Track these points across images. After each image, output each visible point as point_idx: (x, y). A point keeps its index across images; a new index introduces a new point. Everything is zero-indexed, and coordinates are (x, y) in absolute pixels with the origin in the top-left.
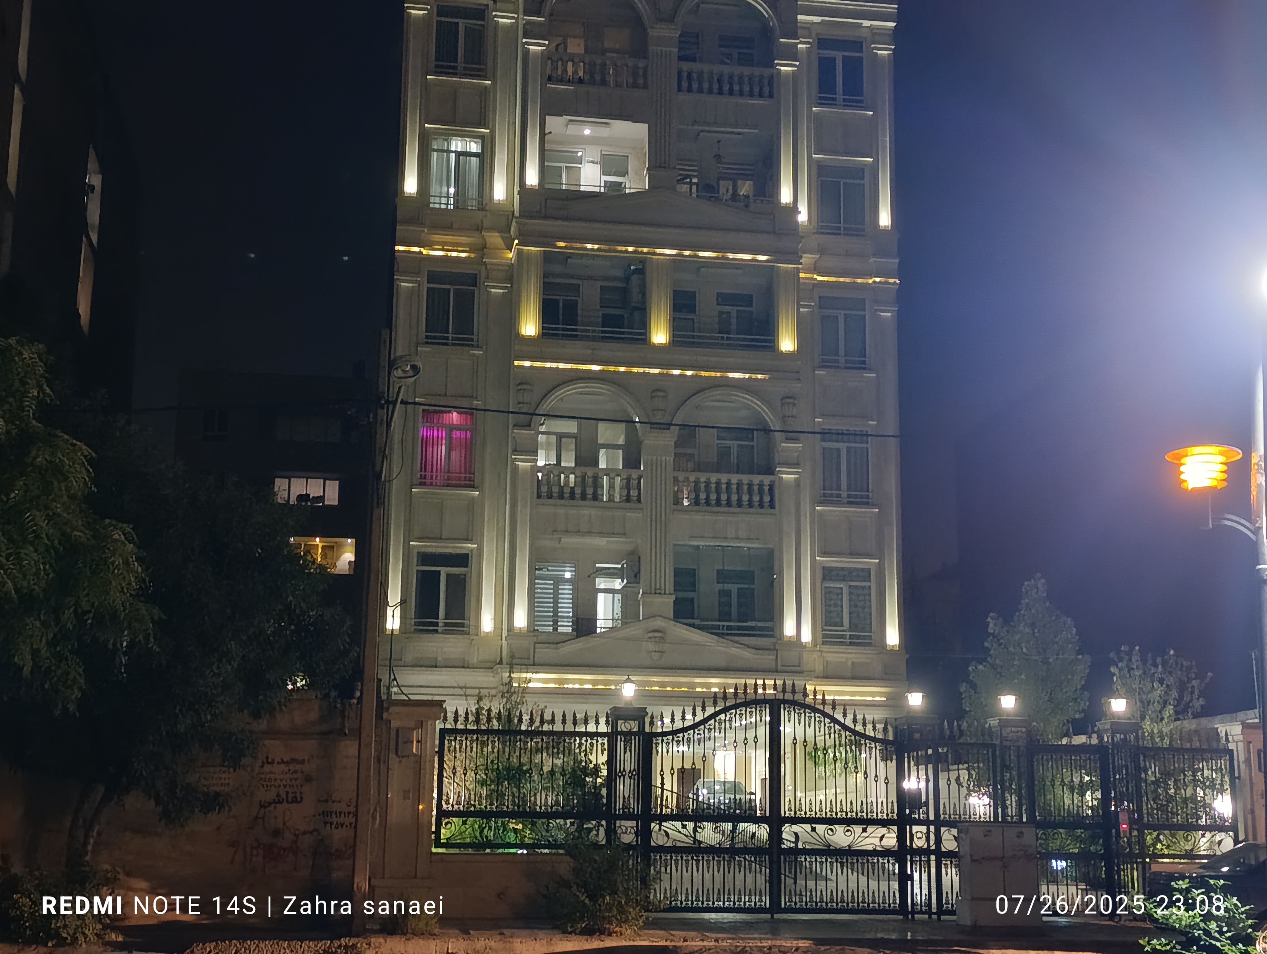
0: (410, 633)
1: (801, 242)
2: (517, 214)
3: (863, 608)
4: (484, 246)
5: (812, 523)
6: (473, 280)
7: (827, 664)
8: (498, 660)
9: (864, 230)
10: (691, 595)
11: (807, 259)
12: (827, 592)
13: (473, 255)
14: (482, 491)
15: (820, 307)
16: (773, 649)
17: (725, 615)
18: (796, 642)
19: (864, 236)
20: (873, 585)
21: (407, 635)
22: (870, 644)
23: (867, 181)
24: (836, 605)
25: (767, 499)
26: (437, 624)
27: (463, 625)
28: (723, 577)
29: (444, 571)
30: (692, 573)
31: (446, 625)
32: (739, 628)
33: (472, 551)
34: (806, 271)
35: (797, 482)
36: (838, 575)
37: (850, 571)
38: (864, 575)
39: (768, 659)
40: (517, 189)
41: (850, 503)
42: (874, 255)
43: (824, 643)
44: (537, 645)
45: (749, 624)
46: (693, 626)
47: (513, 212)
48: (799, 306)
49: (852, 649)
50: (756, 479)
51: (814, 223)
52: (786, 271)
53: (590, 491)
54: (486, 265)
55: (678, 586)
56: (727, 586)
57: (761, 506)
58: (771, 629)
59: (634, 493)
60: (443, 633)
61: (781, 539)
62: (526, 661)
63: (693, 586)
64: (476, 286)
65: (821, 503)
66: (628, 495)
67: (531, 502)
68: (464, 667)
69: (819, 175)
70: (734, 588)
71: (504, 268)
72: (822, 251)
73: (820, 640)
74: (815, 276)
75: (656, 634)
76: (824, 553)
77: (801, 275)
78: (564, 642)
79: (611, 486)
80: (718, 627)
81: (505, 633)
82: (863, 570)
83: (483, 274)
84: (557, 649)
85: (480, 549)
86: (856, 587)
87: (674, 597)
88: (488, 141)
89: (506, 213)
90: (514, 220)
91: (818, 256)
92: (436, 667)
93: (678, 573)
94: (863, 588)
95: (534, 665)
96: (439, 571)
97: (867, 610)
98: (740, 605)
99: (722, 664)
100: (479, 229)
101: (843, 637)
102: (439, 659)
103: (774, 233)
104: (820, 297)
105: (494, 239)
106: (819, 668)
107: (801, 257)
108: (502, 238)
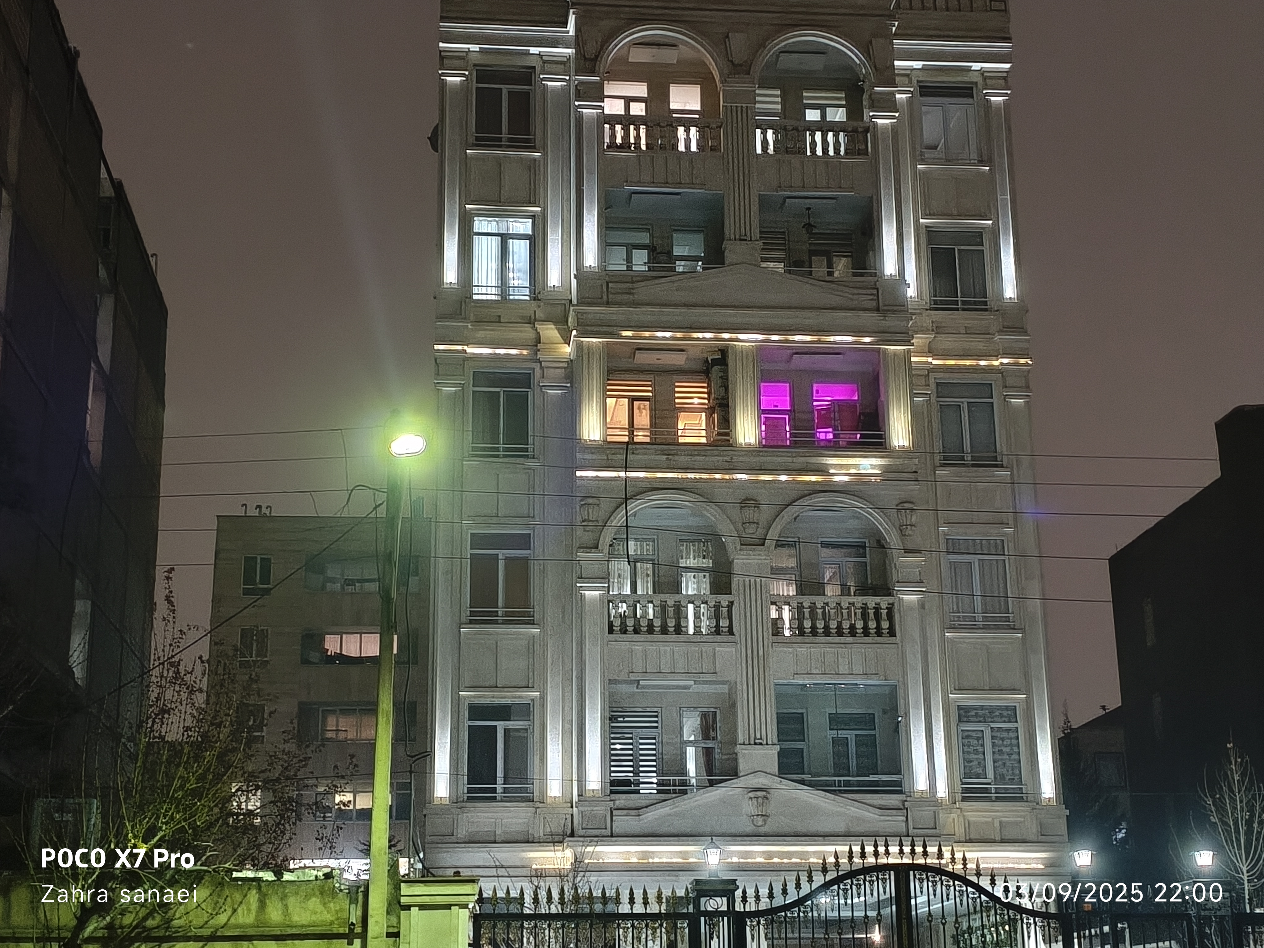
0: (463, 801)
1: (912, 319)
2: (575, 301)
3: (1010, 755)
4: (538, 340)
5: (943, 652)
6: (526, 380)
7: (969, 825)
8: (569, 832)
9: (985, 303)
10: (799, 745)
11: (919, 340)
12: (966, 736)
13: (525, 352)
14: (543, 628)
15: (938, 397)
16: (902, 808)
17: (841, 768)
18: (930, 799)
19: (986, 310)
20: (1020, 725)
21: (459, 805)
22: (1021, 799)
23: (986, 248)
24: (976, 752)
25: (885, 625)
26: (494, 790)
27: (526, 790)
28: (836, 721)
29: (500, 726)
30: (800, 719)
31: (505, 790)
32: (860, 783)
33: (533, 700)
34: (920, 353)
35: (922, 605)
36: (977, 715)
37: (992, 710)
38: (1010, 714)
39: (896, 822)
40: (573, 271)
41: (985, 628)
42: (1000, 332)
43: (964, 799)
44: (615, 812)
45: (872, 778)
46: (802, 782)
47: (571, 301)
48: (913, 395)
49: (999, 806)
50: (872, 601)
51: (927, 297)
52: (895, 354)
53: (671, 623)
54: (540, 362)
55: (782, 736)
56: (842, 734)
57: (879, 633)
58: (899, 784)
59: (724, 623)
60: (502, 801)
61: (905, 674)
62: (604, 832)
63: (801, 735)
64: (530, 388)
65: (953, 628)
66: (718, 626)
67: (602, 639)
68: (528, 842)
69: (929, 242)
70: (850, 735)
71: (561, 365)
72: (938, 329)
73: (959, 797)
74: (930, 360)
75: (759, 794)
76: (960, 689)
77: (913, 359)
78: (646, 807)
79: (697, 616)
80: (833, 784)
81: (575, 798)
82: (1007, 708)
83: (538, 372)
84: (639, 815)
85: (543, 698)
86: (999, 729)
87: (778, 748)
88: (539, 221)
89: (563, 302)
90: (572, 308)
91: (933, 336)
92: (495, 842)
93: (781, 719)
94: (1008, 730)
95: (612, 836)
96: (496, 726)
97: (1015, 757)
98: (858, 756)
99: (841, 828)
100: (531, 321)
101: (986, 791)
102: (499, 832)
103: (878, 310)
104: (938, 384)
105: (550, 332)
106: (960, 832)
107: (913, 338)
108: (558, 329)
